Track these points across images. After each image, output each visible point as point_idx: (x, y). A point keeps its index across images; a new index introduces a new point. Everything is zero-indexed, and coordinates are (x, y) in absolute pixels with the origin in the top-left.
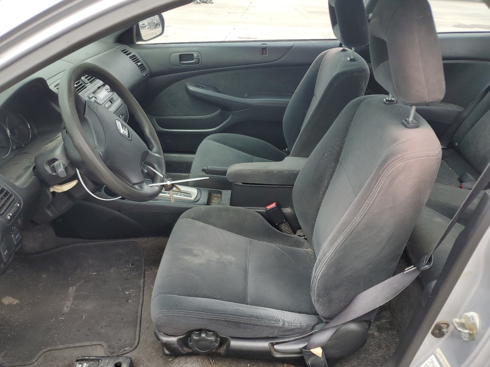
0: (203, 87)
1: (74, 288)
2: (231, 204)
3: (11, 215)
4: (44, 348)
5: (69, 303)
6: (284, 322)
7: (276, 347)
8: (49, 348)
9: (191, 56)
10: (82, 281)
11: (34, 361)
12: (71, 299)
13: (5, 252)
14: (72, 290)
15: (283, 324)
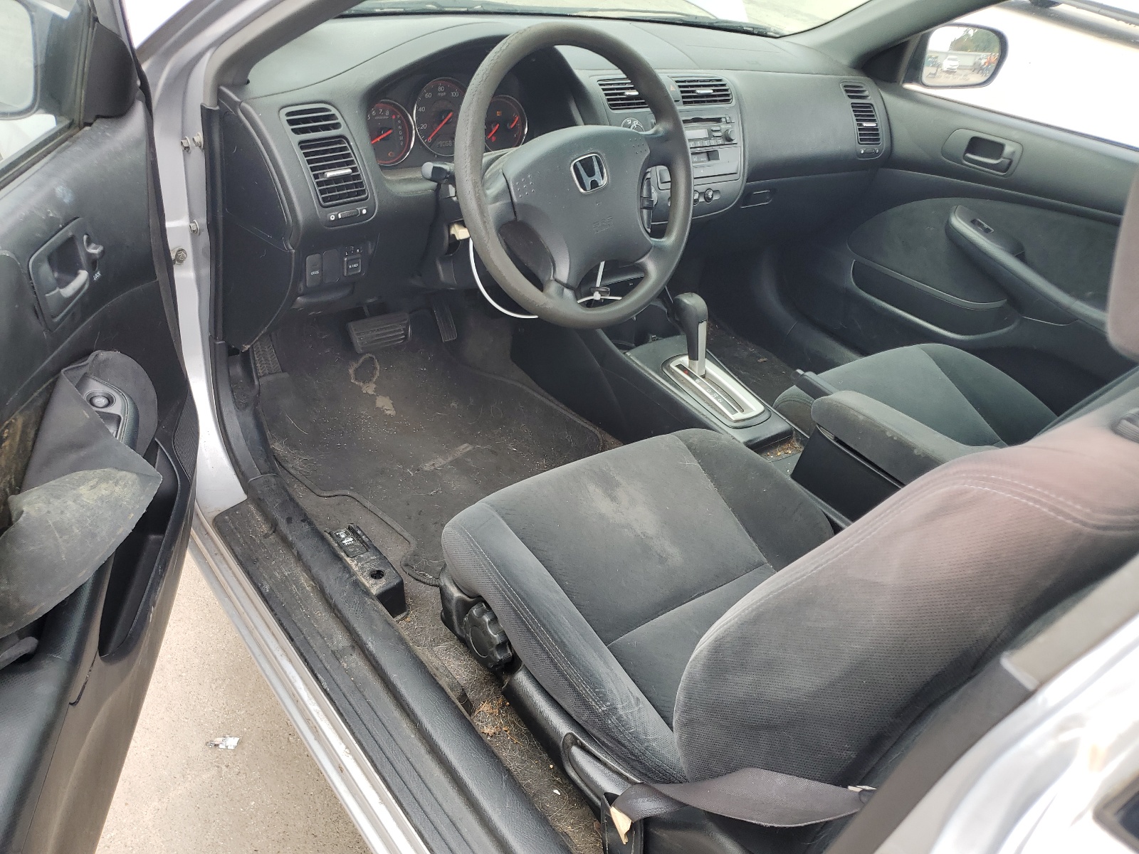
0: (987, 231)
1: (470, 448)
2: (794, 476)
3: (340, 217)
4: (351, 490)
5: (440, 462)
6: (613, 709)
7: (575, 751)
8: (355, 495)
9: (994, 148)
10: (489, 447)
11: (325, 495)
12: (450, 459)
13: (314, 270)
14: (465, 448)
15: (606, 714)
